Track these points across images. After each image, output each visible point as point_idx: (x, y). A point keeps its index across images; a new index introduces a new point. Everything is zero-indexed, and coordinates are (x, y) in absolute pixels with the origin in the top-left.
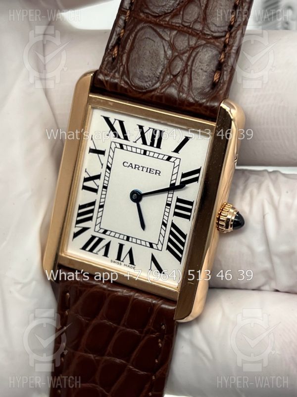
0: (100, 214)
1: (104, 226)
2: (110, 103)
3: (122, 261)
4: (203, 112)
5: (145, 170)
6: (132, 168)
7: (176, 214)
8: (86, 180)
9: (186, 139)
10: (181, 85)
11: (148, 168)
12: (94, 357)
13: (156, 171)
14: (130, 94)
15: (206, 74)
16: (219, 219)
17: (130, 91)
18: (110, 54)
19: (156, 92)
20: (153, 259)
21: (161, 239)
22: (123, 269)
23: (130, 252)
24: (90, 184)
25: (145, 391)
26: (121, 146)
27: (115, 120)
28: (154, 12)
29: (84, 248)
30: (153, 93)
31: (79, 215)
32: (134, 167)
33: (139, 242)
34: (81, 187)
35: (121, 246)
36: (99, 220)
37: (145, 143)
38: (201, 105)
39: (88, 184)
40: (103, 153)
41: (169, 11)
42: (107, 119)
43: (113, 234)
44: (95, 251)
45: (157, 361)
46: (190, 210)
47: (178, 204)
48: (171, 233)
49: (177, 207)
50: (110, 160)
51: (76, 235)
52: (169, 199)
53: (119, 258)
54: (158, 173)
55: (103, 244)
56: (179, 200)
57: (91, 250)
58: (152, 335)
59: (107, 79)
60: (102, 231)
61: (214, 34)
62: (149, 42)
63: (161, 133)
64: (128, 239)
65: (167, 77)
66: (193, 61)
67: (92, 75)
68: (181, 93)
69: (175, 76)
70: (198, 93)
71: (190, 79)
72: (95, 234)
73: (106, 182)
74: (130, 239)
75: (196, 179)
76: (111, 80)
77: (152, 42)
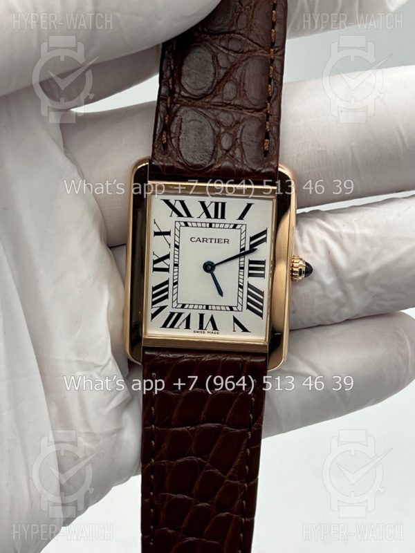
0: (175, 291)
1: (181, 301)
3: (205, 329)
5: (213, 241)
6: (200, 242)
7: (250, 275)
8: (155, 262)
9: (249, 206)
10: (233, 156)
11: (216, 239)
12: (188, 429)
13: (224, 240)
15: (255, 144)
17: (187, 172)
18: (159, 140)
19: (213, 169)
20: (236, 321)
22: (208, 336)
23: (212, 320)
24: (160, 265)
25: (243, 448)
26: (186, 224)
27: (176, 201)
28: (195, 96)
29: (165, 326)
30: (210, 170)
31: (154, 296)
33: (218, 308)
34: (151, 269)
35: (202, 316)
36: (175, 297)
37: (208, 216)
38: (258, 173)
39: (157, 266)
40: (168, 233)
41: (209, 93)
42: (167, 202)
43: (191, 307)
44: (176, 326)
46: (263, 269)
47: (251, 265)
48: (249, 293)
49: (250, 269)
50: (177, 239)
51: (154, 316)
52: (241, 263)
53: (201, 328)
54: (226, 241)
55: (183, 317)
56: (251, 262)
57: (172, 326)
59: (161, 163)
60: (180, 306)
61: (257, 107)
62: (197, 124)
63: (223, 204)
64: (207, 307)
65: (220, 153)
66: (241, 135)
67: (148, 163)
68: (236, 166)
69: (227, 151)
70: (254, 163)
71: (242, 151)
72: (173, 311)
73: (176, 260)
74: (210, 307)
75: (264, 240)
76: (166, 164)
77: (199, 123)
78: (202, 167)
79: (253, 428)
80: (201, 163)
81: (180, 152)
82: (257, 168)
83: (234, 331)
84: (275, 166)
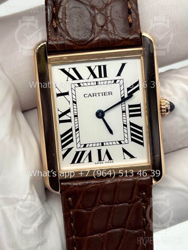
0: (78, 135)
1: (83, 142)
2: (64, 58)
3: (103, 161)
4: (130, 44)
5: (101, 95)
6: (91, 96)
7: (131, 116)
8: (60, 116)
9: (123, 65)
10: (107, 30)
11: (102, 93)
12: (100, 235)
13: (109, 92)
14: (75, 48)
15: (122, 19)
16: (161, 109)
17: (75, 46)
18: (51, 26)
19: (94, 41)
20: (124, 151)
21: (126, 135)
22: (106, 164)
23: (107, 153)
24: (65, 118)
27: (69, 68)
29: (73, 162)
30: (92, 42)
32: (92, 95)
33: (111, 143)
34: (58, 122)
35: (99, 151)
36: (78, 140)
37: (95, 77)
38: (127, 39)
39: (62, 119)
40: (67, 94)
42: (63, 70)
43: (91, 145)
44: (81, 161)
45: (145, 219)
46: (139, 110)
47: (130, 109)
48: (132, 129)
49: (130, 111)
50: (74, 97)
51: (64, 156)
52: (123, 108)
53: (100, 159)
54: (110, 93)
55: (86, 154)
56: (130, 106)
57: (79, 162)
58: (138, 202)
59: (55, 43)
60: (83, 146)
62: (77, 10)
63: (105, 67)
64: (103, 144)
65: (97, 29)
66: (111, 13)
67: (45, 43)
68: (111, 36)
69: (102, 27)
70: (123, 32)
71: (113, 25)
72: (78, 150)
73: (75, 112)
74: (104, 144)
75: (138, 89)
76: (59, 43)
77: (79, 9)
78: (86, 41)
79: (146, 228)
80: (84, 38)
81: (68, 32)
82: (126, 36)
83: (125, 159)
84: (140, 33)
